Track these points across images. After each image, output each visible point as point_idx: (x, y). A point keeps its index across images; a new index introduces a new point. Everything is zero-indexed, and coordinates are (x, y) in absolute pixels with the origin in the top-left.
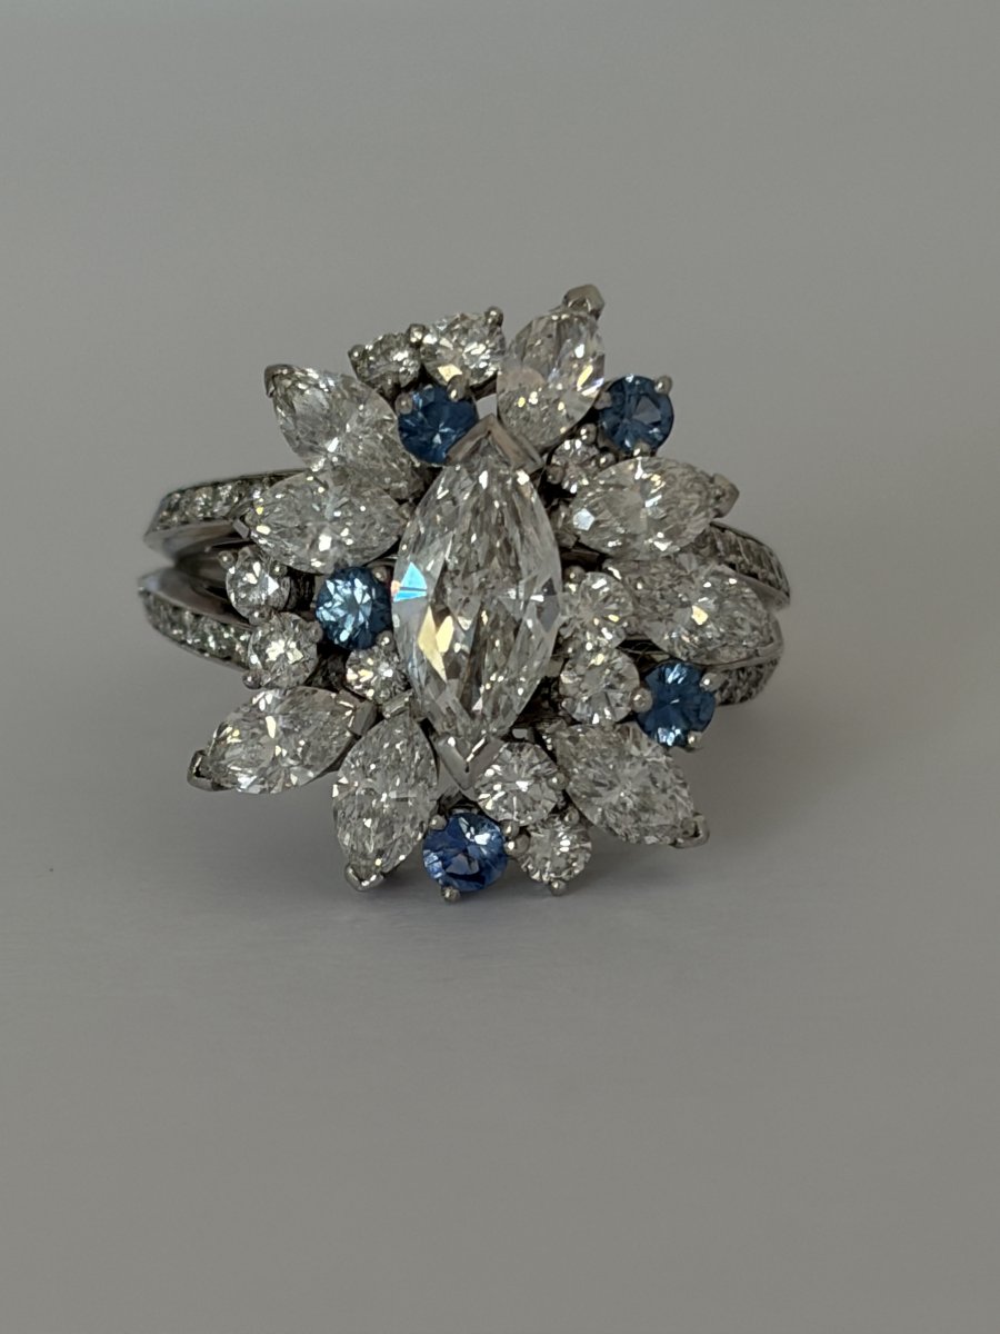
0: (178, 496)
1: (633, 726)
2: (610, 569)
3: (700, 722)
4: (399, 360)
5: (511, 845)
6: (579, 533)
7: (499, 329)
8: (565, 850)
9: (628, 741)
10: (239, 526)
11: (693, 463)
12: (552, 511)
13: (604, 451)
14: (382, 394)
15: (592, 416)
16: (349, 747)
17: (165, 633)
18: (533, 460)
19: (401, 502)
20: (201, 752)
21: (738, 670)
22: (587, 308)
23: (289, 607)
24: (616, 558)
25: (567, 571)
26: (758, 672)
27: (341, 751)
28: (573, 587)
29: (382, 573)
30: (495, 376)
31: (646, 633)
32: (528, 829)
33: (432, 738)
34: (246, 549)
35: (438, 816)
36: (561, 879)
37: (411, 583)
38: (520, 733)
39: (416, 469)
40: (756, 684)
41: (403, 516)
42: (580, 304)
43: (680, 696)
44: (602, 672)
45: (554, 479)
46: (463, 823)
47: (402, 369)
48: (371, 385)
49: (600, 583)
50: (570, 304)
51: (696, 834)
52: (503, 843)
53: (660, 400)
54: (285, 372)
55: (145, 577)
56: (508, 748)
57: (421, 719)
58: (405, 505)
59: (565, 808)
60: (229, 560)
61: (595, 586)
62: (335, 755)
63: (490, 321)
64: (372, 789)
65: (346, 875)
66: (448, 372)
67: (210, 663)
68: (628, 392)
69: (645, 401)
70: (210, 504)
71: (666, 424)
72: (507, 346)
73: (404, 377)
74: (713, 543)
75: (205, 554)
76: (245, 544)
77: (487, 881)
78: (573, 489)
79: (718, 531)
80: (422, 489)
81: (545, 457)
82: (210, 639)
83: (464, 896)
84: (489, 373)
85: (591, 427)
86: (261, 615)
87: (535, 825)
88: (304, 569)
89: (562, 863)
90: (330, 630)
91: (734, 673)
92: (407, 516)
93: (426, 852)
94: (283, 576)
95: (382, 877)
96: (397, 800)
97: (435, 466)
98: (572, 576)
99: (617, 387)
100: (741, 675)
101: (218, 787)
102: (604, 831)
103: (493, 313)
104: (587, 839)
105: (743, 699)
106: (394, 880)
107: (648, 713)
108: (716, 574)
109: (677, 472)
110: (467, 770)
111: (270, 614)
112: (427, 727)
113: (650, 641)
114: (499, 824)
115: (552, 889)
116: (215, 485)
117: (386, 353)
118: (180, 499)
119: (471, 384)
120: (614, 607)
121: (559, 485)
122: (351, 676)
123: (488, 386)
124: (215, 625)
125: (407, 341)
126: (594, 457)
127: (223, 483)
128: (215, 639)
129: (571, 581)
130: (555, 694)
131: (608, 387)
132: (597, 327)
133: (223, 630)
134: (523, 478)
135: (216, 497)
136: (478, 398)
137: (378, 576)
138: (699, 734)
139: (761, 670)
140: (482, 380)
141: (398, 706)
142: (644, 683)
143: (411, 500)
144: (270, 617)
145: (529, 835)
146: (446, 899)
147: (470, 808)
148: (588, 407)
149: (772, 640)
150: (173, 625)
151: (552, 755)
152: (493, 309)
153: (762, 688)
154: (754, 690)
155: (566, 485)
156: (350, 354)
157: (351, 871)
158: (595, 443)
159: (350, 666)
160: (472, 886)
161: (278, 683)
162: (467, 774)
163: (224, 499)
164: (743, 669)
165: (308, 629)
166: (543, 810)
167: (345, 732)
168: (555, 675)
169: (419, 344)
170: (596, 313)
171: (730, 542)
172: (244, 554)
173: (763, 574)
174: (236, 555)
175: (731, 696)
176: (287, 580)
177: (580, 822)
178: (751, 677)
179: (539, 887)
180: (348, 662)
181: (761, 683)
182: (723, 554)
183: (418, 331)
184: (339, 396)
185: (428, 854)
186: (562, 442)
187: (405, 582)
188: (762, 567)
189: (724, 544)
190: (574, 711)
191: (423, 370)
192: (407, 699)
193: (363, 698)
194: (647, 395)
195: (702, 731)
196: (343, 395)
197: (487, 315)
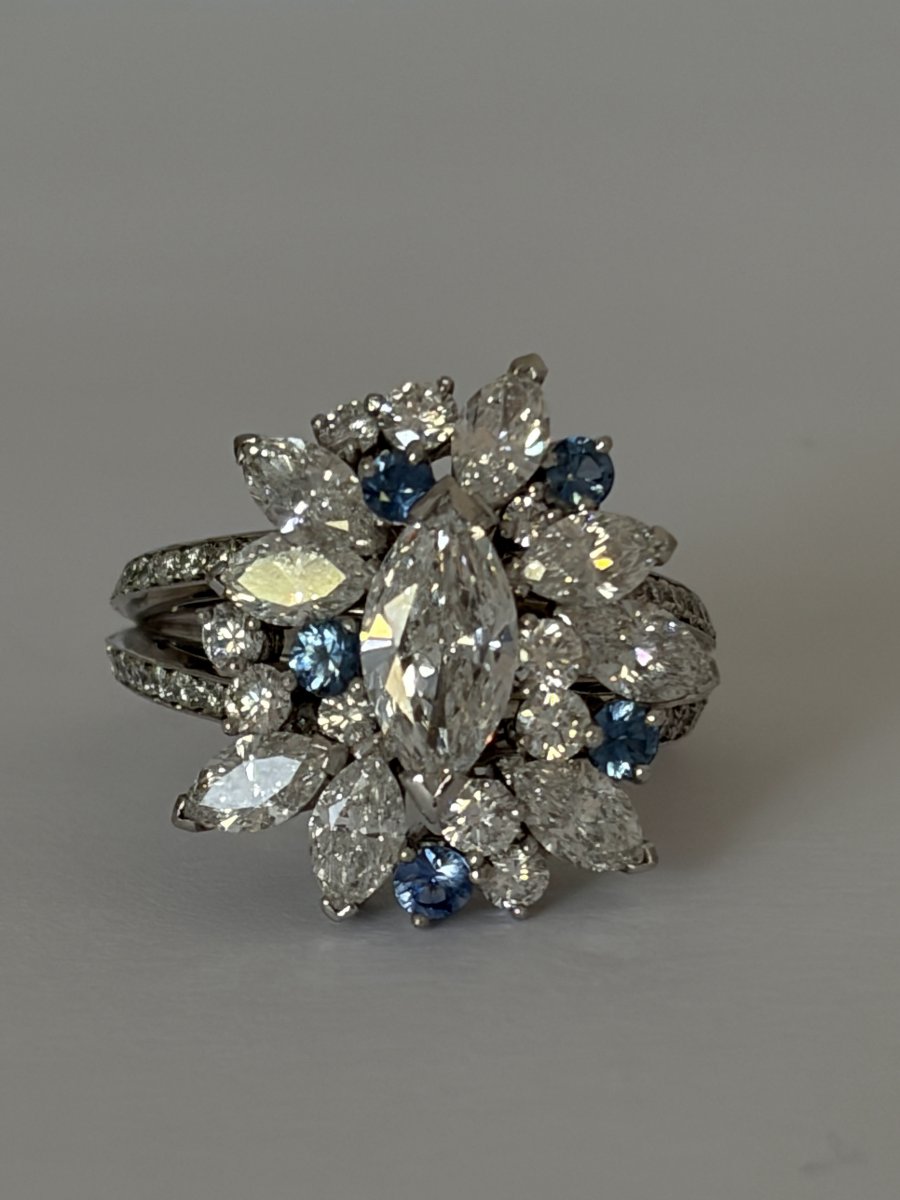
0: (145, 560)
1: (585, 762)
2: (561, 615)
3: (646, 756)
4: (358, 427)
5: (475, 875)
6: (530, 583)
7: (449, 396)
8: (525, 878)
9: (580, 775)
10: (214, 584)
11: (634, 516)
12: (506, 563)
13: (551, 507)
14: (345, 460)
15: (540, 475)
16: (323, 788)
17: (135, 689)
18: (488, 515)
19: (366, 558)
20: (185, 796)
21: (674, 708)
22: (531, 376)
23: (263, 658)
24: (564, 606)
25: (522, 619)
26: (691, 711)
27: (315, 792)
28: (526, 633)
29: (350, 624)
30: (448, 440)
31: (596, 675)
32: (491, 859)
33: (401, 776)
34: (220, 606)
35: (408, 849)
36: (523, 905)
37: (380, 632)
38: (480, 771)
39: (379, 528)
40: (689, 722)
41: (369, 572)
42: (525, 372)
43: (626, 733)
44: (556, 712)
45: (506, 533)
46: (431, 856)
47: (361, 436)
48: (333, 450)
49: (553, 629)
50: (516, 372)
51: (645, 860)
52: (468, 872)
53: (602, 459)
54: (253, 440)
55: (112, 637)
56: (473, 784)
57: (390, 759)
58: (370, 561)
59: (524, 839)
60: (205, 616)
61: (548, 631)
62: (310, 796)
63: (442, 389)
64: (344, 826)
65: (323, 905)
66: (406, 437)
67: (183, 714)
68: (571, 452)
69: (588, 461)
70: (179, 566)
71: (607, 479)
72: (459, 412)
73: (363, 442)
74: (649, 590)
75: (171, 613)
76: (220, 601)
77: (454, 909)
78: (525, 543)
79: (653, 579)
80: (386, 546)
81: (498, 512)
82: (182, 692)
83: (433, 923)
84: (442, 438)
85: (540, 485)
86: (237, 667)
87: (496, 855)
88: (275, 622)
89: (522, 890)
90: (303, 677)
91: (670, 712)
92: (374, 571)
93: (396, 882)
94: (256, 630)
95: (356, 907)
96: (368, 835)
97: (396, 523)
98: (527, 623)
99: (561, 447)
100: (677, 713)
101: (201, 828)
102: (561, 859)
103: (445, 382)
104: (545, 866)
105: (678, 736)
106: (365, 910)
107: (597, 749)
108: (657, 618)
109: (620, 525)
110: (435, 805)
111: (245, 666)
112: (395, 766)
113: (598, 683)
114: (463, 854)
115: (514, 915)
116: (183, 548)
117: (347, 422)
118: (147, 564)
119: (427, 448)
120: (565, 651)
121: (512, 540)
122: (322, 721)
123: (444, 449)
124: (187, 678)
125: (367, 410)
126: (542, 513)
127: (190, 547)
128: (187, 692)
129: (524, 627)
130: (513, 733)
131: (554, 447)
132: (541, 393)
133: (195, 683)
134: (478, 532)
135: (184, 559)
136: (433, 460)
137: (348, 627)
138: (645, 767)
139: (694, 709)
140: (436, 445)
141: (368, 746)
142: (595, 722)
143: (375, 556)
144: (245, 669)
145: (492, 865)
146: (416, 926)
147: (436, 841)
148: (535, 467)
149: (710, 679)
150: (145, 680)
151: (511, 789)
152: (446, 378)
153: (694, 726)
154: (687, 727)
155: (517, 541)
156: (313, 423)
157: (326, 903)
158: (543, 500)
159: (322, 711)
160: (440, 914)
161: (255, 729)
162: (435, 809)
163: (192, 561)
164: (678, 708)
165: (282, 679)
166: (504, 842)
167: (319, 774)
168: (511, 716)
169: (376, 412)
170: (540, 380)
171: (663, 589)
172: (218, 610)
173: (693, 619)
174: (212, 612)
175: (667, 733)
176: (260, 634)
177: (538, 852)
178: (685, 716)
179: (502, 914)
180: (320, 708)
181: (693, 722)
182: (658, 601)
183: (376, 400)
184: (303, 461)
185: (398, 885)
186: (512, 500)
187: (373, 632)
188: (693, 613)
189: (659, 592)
190: (531, 748)
191: (381, 436)
192: (376, 741)
193: (334, 741)
194: (588, 454)
195: (649, 764)
196: (307, 460)
197: (440, 384)
